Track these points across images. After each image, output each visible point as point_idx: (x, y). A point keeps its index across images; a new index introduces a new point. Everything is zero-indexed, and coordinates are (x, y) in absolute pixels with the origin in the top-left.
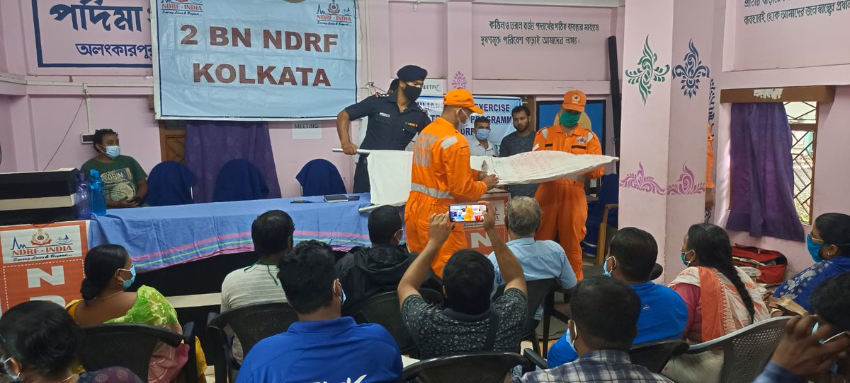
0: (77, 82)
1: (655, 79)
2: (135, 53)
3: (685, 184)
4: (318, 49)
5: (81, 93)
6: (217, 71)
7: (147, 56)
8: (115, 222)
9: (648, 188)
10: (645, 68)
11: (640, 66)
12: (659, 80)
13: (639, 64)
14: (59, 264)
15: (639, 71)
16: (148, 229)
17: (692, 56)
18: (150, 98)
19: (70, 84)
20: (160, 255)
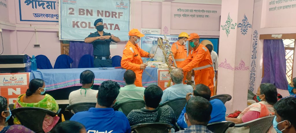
0: (33, 26)
1: (231, 28)
2: (53, 17)
3: (242, 67)
4: (116, 17)
5: (34, 30)
6: (81, 24)
7: (57, 18)
8: (39, 73)
9: (228, 68)
10: (228, 24)
11: (226, 24)
12: (233, 29)
13: (226, 23)
14: (19, 87)
15: (226, 25)
16: (50, 76)
17: (245, 20)
18: (57, 32)
19: (31, 27)
20: (54, 85)
